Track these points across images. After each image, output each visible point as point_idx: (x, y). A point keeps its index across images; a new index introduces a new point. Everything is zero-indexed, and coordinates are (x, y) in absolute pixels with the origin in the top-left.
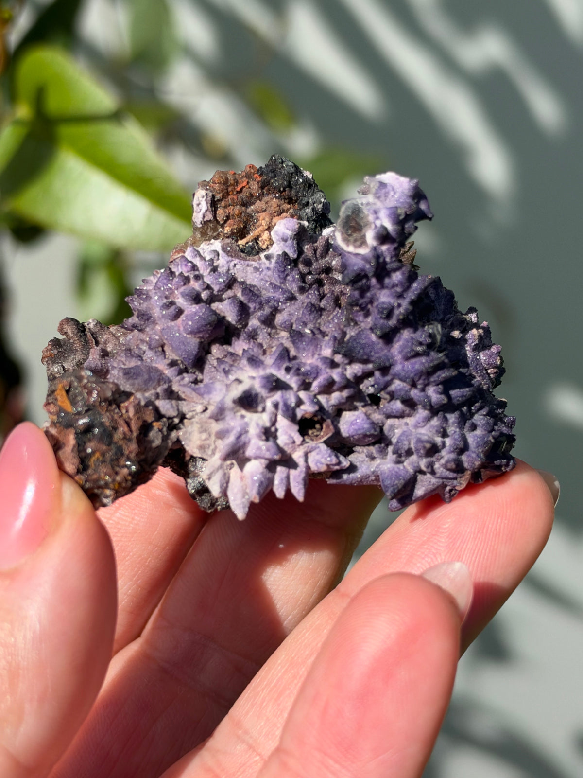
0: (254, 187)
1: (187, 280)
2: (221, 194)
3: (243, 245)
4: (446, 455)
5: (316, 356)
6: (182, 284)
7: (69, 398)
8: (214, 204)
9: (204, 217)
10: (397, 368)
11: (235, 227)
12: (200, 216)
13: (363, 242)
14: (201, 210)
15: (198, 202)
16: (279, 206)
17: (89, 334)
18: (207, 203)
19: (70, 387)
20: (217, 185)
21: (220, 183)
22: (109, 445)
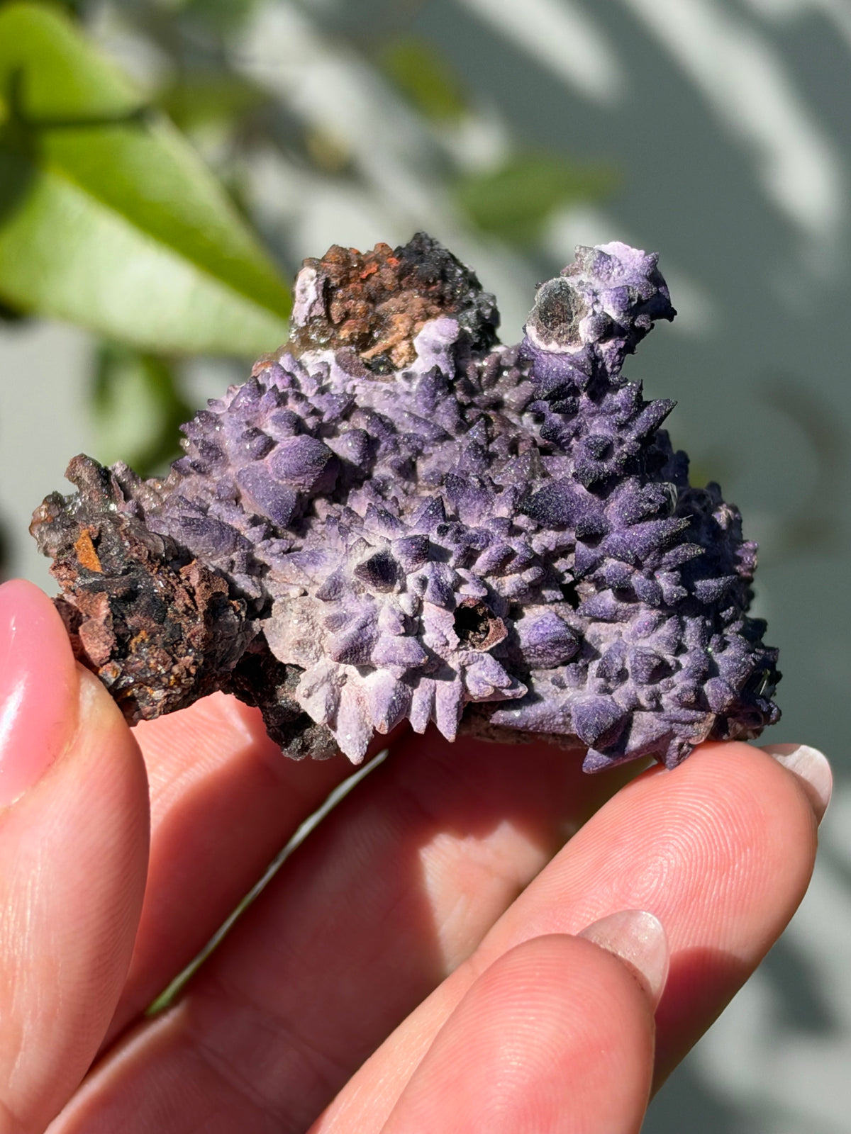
0: (388, 277)
1: (282, 400)
2: (339, 279)
3: (368, 360)
4: (680, 681)
5: (485, 518)
6: (275, 403)
7: (97, 552)
8: (327, 293)
9: (311, 311)
10: (614, 537)
11: (356, 330)
12: (306, 306)
13: (573, 337)
14: (307, 299)
15: (303, 287)
16: (424, 306)
17: (114, 483)
18: (317, 289)
19: (100, 536)
20: (334, 265)
21: (337, 263)
22: (161, 622)
